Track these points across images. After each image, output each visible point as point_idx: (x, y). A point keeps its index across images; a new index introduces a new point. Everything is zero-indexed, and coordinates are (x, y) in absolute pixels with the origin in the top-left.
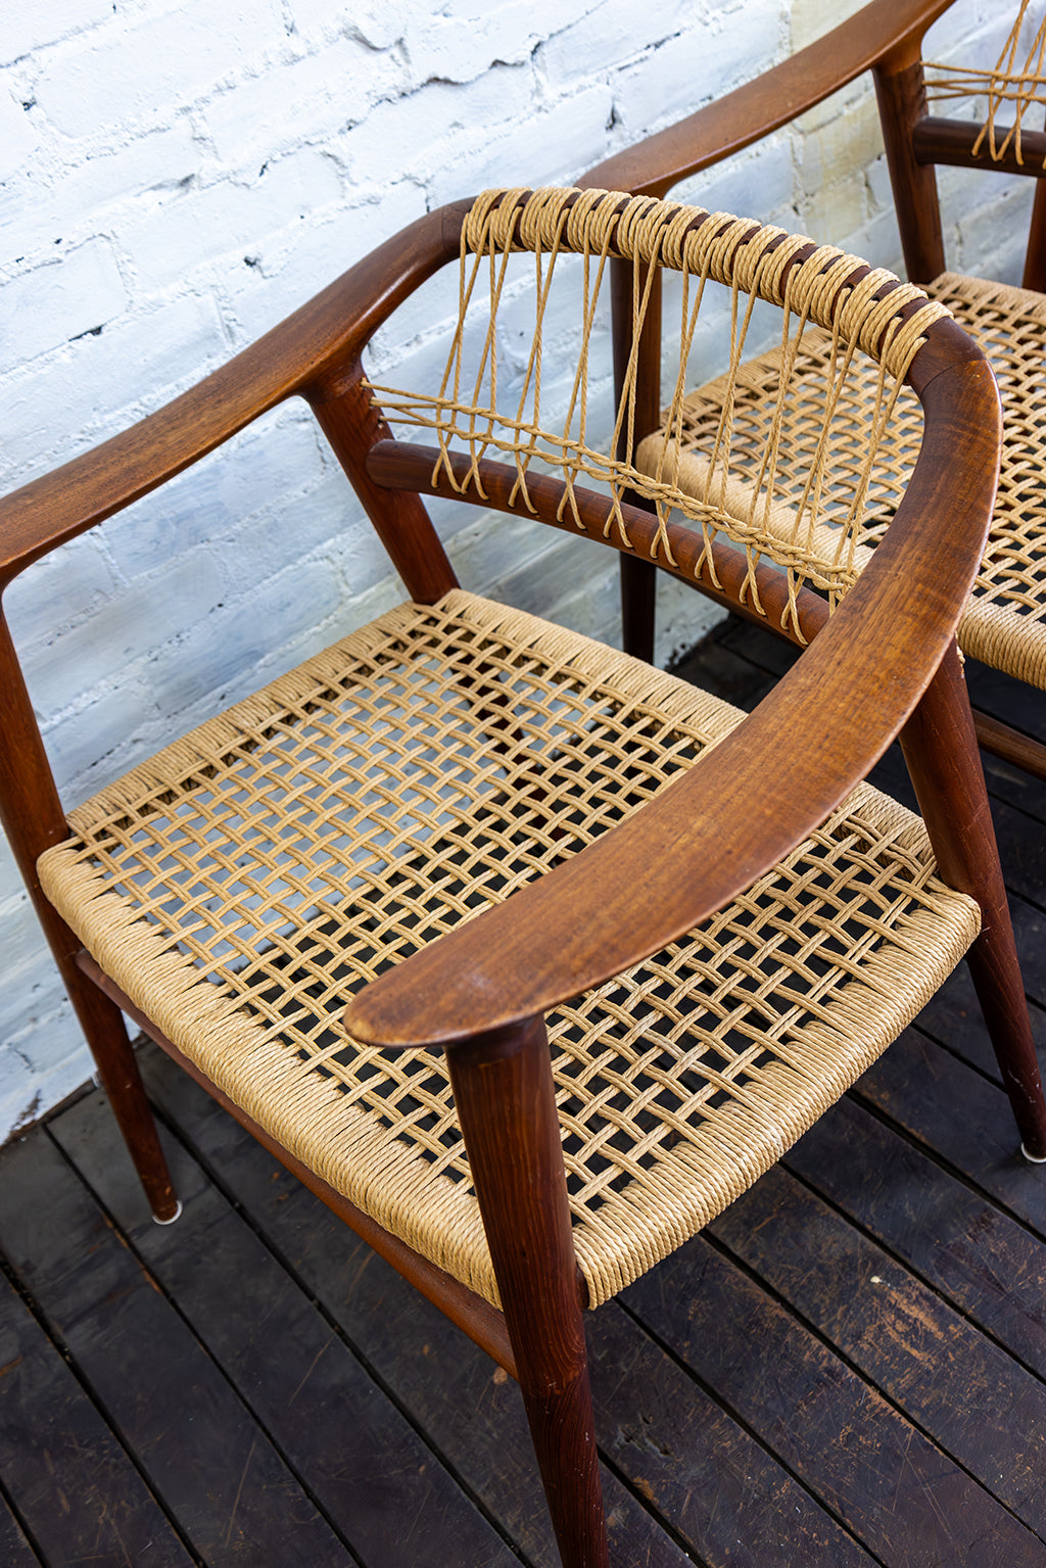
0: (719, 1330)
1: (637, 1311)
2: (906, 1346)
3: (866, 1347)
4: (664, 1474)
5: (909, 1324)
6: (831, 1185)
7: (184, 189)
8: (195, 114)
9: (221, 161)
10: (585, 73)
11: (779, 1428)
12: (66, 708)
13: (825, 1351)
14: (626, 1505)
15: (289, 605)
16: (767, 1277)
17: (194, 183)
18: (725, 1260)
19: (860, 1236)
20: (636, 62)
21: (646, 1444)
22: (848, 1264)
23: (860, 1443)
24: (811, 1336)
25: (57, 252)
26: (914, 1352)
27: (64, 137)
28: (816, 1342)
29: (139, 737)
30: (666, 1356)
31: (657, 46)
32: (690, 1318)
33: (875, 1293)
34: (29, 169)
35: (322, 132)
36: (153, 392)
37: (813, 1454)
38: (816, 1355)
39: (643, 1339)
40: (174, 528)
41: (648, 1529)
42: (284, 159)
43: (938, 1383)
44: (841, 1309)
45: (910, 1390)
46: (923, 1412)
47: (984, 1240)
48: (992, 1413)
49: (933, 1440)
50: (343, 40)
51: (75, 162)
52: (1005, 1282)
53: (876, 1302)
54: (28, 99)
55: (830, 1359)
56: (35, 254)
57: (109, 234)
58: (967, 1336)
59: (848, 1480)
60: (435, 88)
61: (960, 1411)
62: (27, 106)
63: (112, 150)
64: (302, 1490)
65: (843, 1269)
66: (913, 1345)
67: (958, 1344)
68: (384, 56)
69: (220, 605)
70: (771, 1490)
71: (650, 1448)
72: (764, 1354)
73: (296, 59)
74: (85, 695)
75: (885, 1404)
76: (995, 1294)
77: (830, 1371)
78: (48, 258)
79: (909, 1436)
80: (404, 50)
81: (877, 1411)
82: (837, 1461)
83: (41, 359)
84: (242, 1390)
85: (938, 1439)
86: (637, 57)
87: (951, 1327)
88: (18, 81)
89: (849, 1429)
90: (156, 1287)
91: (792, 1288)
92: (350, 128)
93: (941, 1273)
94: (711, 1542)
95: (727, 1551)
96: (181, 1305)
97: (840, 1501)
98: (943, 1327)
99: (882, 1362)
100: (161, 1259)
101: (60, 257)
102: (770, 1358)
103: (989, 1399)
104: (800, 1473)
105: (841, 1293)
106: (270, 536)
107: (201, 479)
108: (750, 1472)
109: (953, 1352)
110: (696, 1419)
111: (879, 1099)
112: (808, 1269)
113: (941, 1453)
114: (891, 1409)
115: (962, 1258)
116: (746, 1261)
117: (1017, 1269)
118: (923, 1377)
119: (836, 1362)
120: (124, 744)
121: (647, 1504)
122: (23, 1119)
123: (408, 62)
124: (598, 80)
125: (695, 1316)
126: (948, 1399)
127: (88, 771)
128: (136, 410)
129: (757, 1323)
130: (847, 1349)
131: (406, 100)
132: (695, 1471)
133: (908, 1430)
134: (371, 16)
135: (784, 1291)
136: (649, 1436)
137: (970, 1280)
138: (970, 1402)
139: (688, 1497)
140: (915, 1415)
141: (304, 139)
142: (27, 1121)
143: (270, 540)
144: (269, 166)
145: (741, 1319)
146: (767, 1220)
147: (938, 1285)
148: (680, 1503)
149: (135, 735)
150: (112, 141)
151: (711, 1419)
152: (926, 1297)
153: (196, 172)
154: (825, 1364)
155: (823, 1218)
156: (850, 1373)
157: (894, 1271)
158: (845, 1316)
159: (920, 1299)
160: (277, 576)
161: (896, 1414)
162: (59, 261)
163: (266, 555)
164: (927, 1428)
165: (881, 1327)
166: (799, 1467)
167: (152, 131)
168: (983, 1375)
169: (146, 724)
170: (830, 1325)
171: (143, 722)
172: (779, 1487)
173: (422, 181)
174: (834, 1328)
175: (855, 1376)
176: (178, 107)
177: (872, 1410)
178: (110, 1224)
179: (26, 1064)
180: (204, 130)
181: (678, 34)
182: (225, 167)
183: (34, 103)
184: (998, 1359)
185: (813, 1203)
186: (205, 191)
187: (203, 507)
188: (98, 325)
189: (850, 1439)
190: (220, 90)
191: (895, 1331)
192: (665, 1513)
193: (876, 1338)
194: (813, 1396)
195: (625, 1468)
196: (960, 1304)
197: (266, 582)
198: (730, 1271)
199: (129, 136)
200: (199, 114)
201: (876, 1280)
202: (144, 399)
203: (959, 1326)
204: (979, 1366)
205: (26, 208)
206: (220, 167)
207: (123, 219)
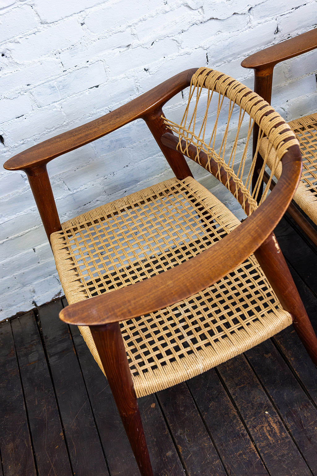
0: (216, 412)
1: (196, 400)
2: (267, 434)
3: (256, 431)
4: (186, 447)
5: (271, 428)
6: (266, 381)
7: (127, 48)
8: (133, 27)
9: (139, 41)
10: (267, 16)
11: (222, 445)
12: (78, 189)
13: (244, 428)
14: (173, 451)
15: (149, 168)
16: (236, 402)
17: (130, 47)
18: (226, 393)
19: (268, 399)
20: (287, 13)
21: (184, 437)
22: (261, 405)
23: (243, 457)
24: (241, 423)
25: (87, 64)
26: (269, 437)
27: (92, 33)
28: (242, 425)
29: (99, 199)
30: (199, 415)
31: (297, 8)
32: (210, 406)
33: (265, 416)
34: (81, 42)
35: (173, 33)
36: (113, 104)
37: (229, 455)
38: (240, 428)
39: (195, 408)
40: (115, 143)
41: (176, 460)
42: (159, 40)
43: (272, 448)
44: (253, 418)
45: (263, 447)
46: (264, 455)
47: (304, 411)
48: (284, 461)
49: (264, 463)
50: (183, 6)
51: (95, 40)
52: (304, 425)
53: (264, 419)
54: (82, 23)
55: (244, 431)
56: (80, 65)
57: (103, 60)
58: (287, 437)
59: (235, 466)
60: (213, 21)
61: (275, 458)
62: (82, 24)
63: (106, 37)
64: (93, 418)
65: (258, 406)
66: (270, 435)
67: (283, 439)
68: (196, 12)
69: (127, 166)
70: (213, 461)
71: (185, 439)
72: (226, 423)
73: (166, 12)
74: (84, 186)
75: (254, 448)
76: (300, 428)
77: (242, 434)
78: (84, 66)
79: (257, 460)
80: (203, 10)
81: (251, 450)
82: (235, 460)
83: (80, 93)
84: (87, 387)
85: (265, 463)
86: (288, 12)
87: (283, 433)
88: (80, 17)
89: (241, 452)
90: (75, 353)
91: (242, 407)
92: (183, 32)
93: (287, 417)
94: (192, 469)
95: (195, 473)
96: (79, 360)
97: (231, 470)
98: (280, 433)
99: (259, 437)
100: (79, 345)
101: (88, 66)
102: (227, 425)
103: (285, 457)
104: (223, 459)
105: (255, 413)
106: (145, 148)
107: (124, 130)
108: (210, 454)
109: (280, 440)
110: (201, 435)
111: (290, 359)
112: (249, 403)
113: (265, 467)
114: (256, 450)
115: (295, 414)
116: (232, 395)
117: (310, 423)
118: (269, 445)
119: (245, 432)
120: (94, 201)
121: (178, 452)
122: (56, 296)
123: (204, 13)
124: (272, 19)
125: (211, 406)
126: (273, 453)
127: (83, 207)
128: (106, 109)
129: (228, 414)
130: (250, 429)
131: (202, 24)
132: (195, 449)
133: (258, 458)
135: (239, 407)
136: (186, 435)
137: (294, 421)
138: (279, 456)
139: (190, 455)
140: (262, 455)
141: (166, 35)
142: (57, 297)
143: (144, 149)
144: (154, 43)
145: (224, 412)
146: (243, 385)
147: (284, 420)
148: (187, 456)
149: (97, 199)
150: (106, 35)
151: (205, 436)
152: (279, 422)
153: (131, 44)
154: (242, 432)
155: (259, 389)
156: (248, 437)
157: (273, 412)
158: (253, 420)
159: (277, 422)
160: (146, 159)
161: (256, 452)
162: (87, 67)
163: (143, 154)
164: (264, 459)
165: (262, 427)
166: (223, 458)
167: (119, 32)
168: (286, 450)
169: (101, 196)
170: (248, 421)
171: (100, 195)
172: (216, 461)
173: (206, 49)
174: (249, 422)
175: (249, 438)
176: (127, 25)
177: (250, 449)
178: (69, 332)
179: (58, 282)
180: (135, 32)
181: (305, 4)
182: (140, 42)
183: (84, 24)
184: (293, 446)
185: (258, 385)
186: (134, 49)
187: (124, 138)
188: (97, 85)
189: (240, 455)
190: (141, 21)
191: (266, 428)
192: (183, 457)
193: (260, 429)
194: (235, 440)
195: (177, 441)
196: (289, 427)
197: (142, 161)
198: (226, 397)
199: (111, 33)
200: (134, 27)
201: (267, 412)
202: (109, 106)
203: (285, 434)
204: (287, 447)
205: (79, 52)
206: (139, 42)
207: (108, 56)
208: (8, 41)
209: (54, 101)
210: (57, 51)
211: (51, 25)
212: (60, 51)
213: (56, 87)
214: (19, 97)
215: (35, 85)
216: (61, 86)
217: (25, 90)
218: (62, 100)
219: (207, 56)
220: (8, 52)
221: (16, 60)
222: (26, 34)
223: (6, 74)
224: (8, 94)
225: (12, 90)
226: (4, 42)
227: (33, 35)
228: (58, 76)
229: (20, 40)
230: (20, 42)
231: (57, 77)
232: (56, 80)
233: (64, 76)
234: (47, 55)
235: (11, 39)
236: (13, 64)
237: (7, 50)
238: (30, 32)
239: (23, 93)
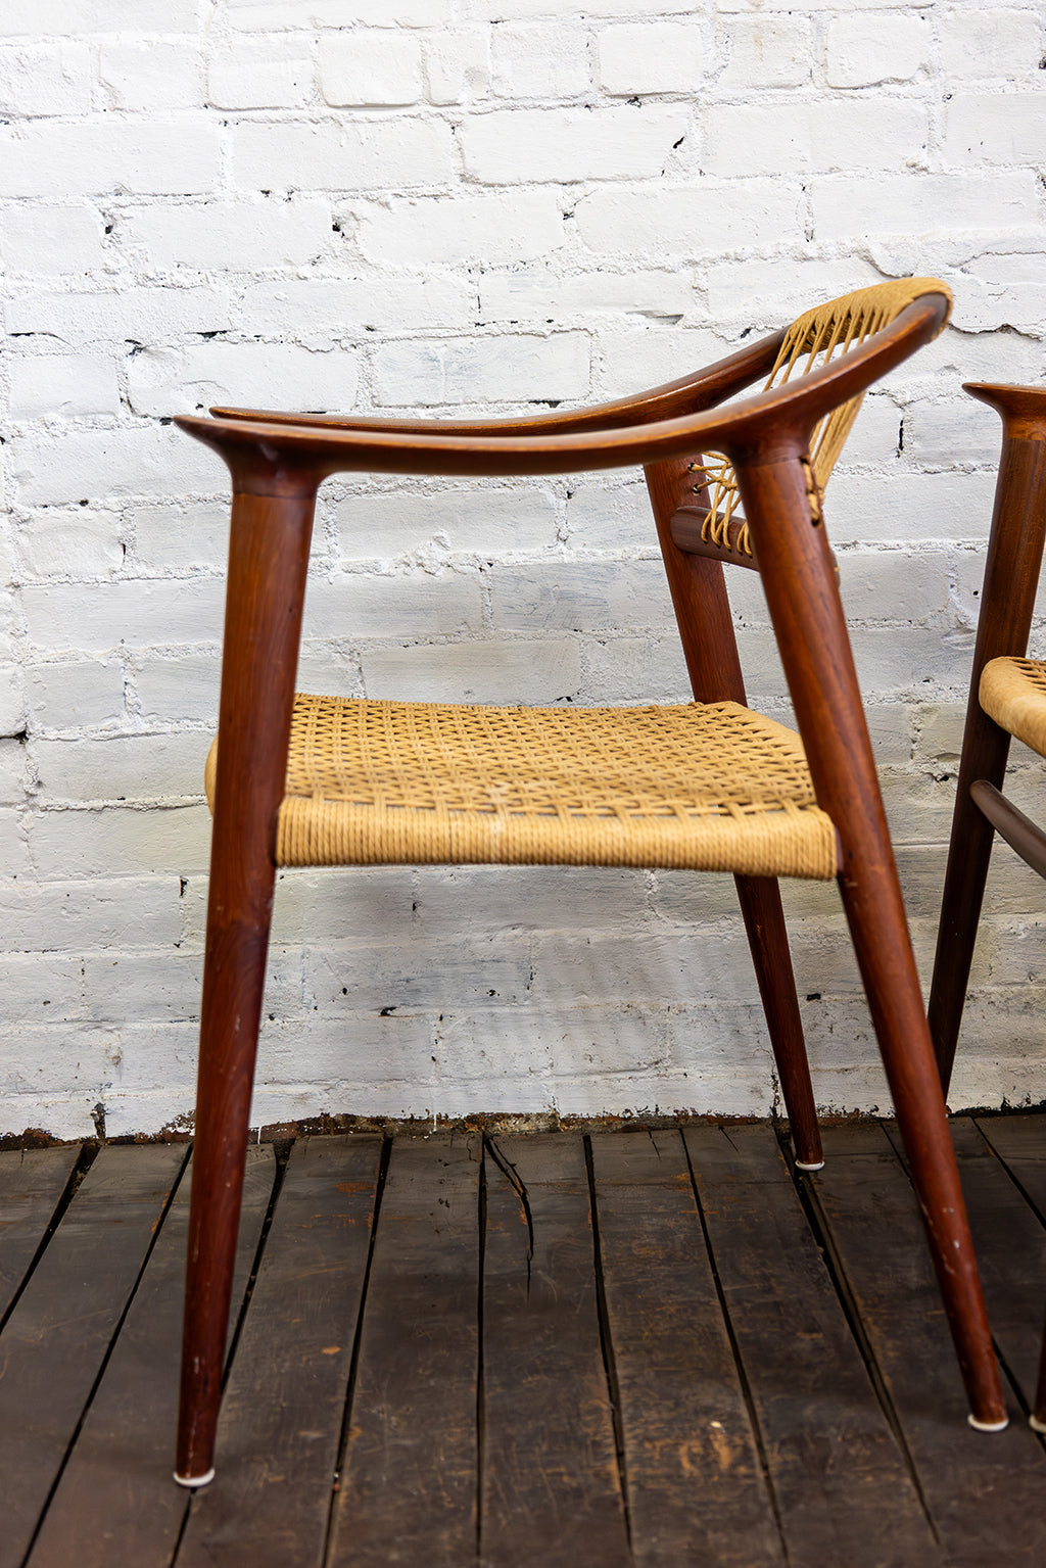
5: (706, 1452)
7: (670, 323)
8: (700, 269)
9: (709, 311)
17: (680, 322)
25: (546, 329)
26: (686, 1464)
27: (586, 248)
34: (549, 260)
40: (554, 602)
42: (768, 331)
50: (855, 257)
51: (587, 268)
54: (568, 211)
55: (605, 1439)
56: (528, 323)
57: (593, 333)
58: (749, 1477)
62: (567, 216)
63: (620, 270)
65: (697, 1410)
66: (692, 1461)
67: (733, 1477)
69: (569, 699)
73: (805, 258)
77: (595, 1442)
78: (537, 330)
83: (499, 405)
87: (742, 1467)
88: (566, 196)
90: (154, 1229)
91: (636, 1401)
93: (781, 1444)
98: (734, 1466)
101: (547, 333)
106: (641, 658)
107: (593, 569)
109: (722, 1477)
115: (815, 1444)
116: (620, 1377)
128: (561, 483)
130: (630, 1441)
134: (886, 246)
137: (801, 1455)
143: (639, 661)
144: (751, 332)
147: (767, 1447)
150: (621, 264)
153: (686, 313)
154: (597, 1438)
156: (611, 1450)
162: (545, 337)
167: (659, 268)
173: (900, 402)
176: (686, 258)
180: (703, 283)
182: (712, 318)
183: (572, 216)
186: (688, 331)
187: (586, 596)
188: (556, 399)
190: (728, 258)
196: (771, 1462)
198: (595, 1375)
199: (638, 265)
200: (703, 270)
203: (751, 1470)
205: (535, 286)
206: (706, 316)
207: (609, 324)
208: (363, 193)
209: (421, 400)
210: (477, 262)
211: (485, 190)
212: (486, 266)
213: (442, 362)
214: (332, 354)
215: (387, 334)
216: (455, 365)
217: (355, 340)
218: (441, 408)
219: (901, 430)
220: (353, 223)
221: (362, 250)
222: (413, 190)
223: (323, 277)
224: (307, 334)
225: (323, 327)
226: (352, 193)
227: (432, 199)
228: (457, 333)
229: (393, 202)
230: (391, 205)
231: (452, 334)
232: (447, 342)
233: (473, 340)
234: (447, 265)
235: (372, 192)
236: (351, 258)
237: (352, 218)
238: (426, 190)
239: (348, 345)
